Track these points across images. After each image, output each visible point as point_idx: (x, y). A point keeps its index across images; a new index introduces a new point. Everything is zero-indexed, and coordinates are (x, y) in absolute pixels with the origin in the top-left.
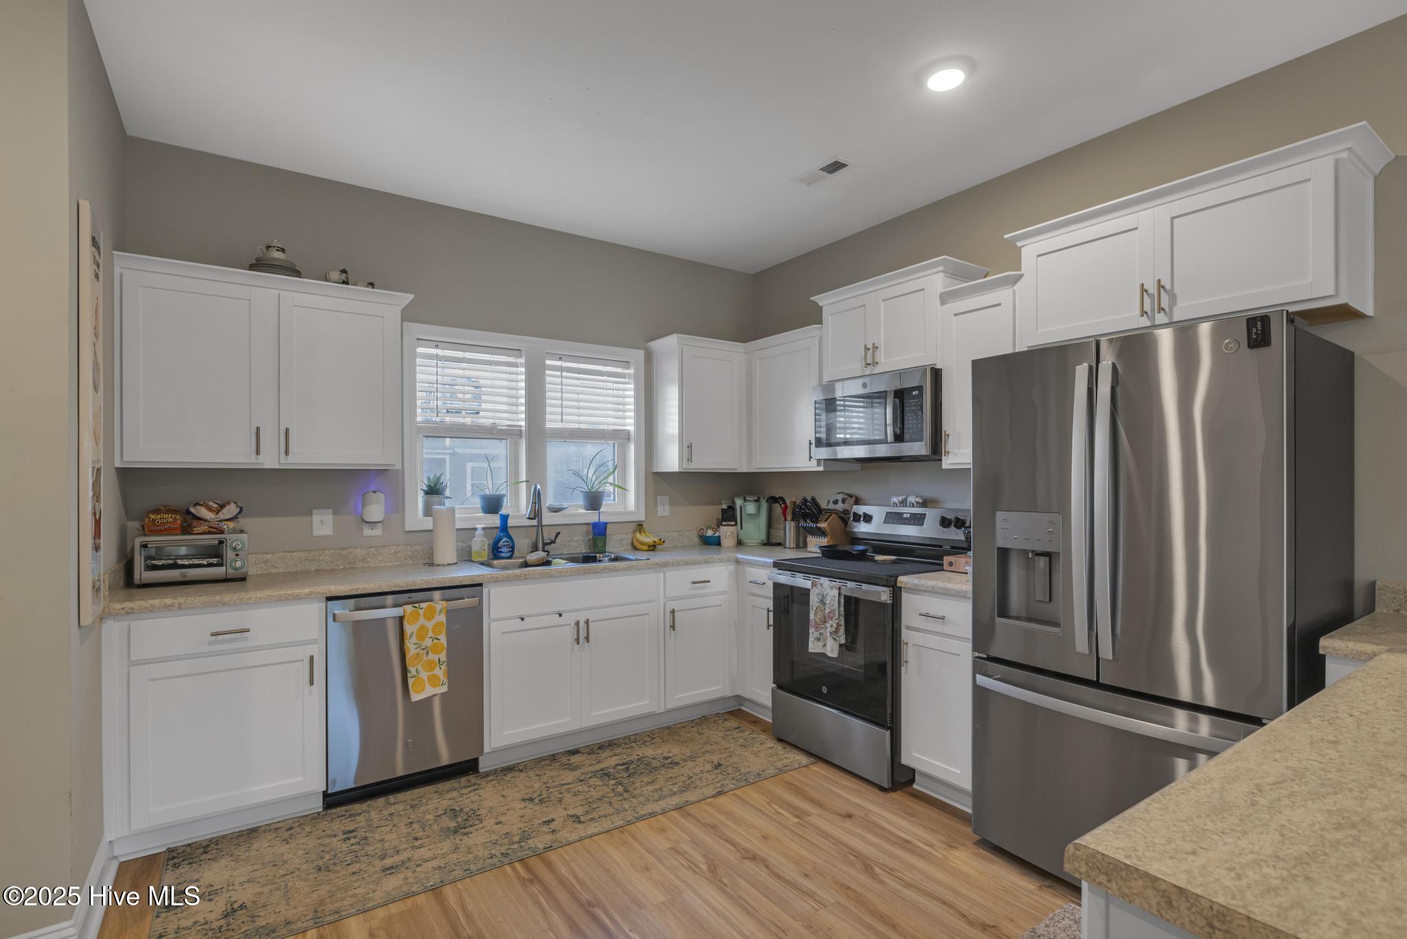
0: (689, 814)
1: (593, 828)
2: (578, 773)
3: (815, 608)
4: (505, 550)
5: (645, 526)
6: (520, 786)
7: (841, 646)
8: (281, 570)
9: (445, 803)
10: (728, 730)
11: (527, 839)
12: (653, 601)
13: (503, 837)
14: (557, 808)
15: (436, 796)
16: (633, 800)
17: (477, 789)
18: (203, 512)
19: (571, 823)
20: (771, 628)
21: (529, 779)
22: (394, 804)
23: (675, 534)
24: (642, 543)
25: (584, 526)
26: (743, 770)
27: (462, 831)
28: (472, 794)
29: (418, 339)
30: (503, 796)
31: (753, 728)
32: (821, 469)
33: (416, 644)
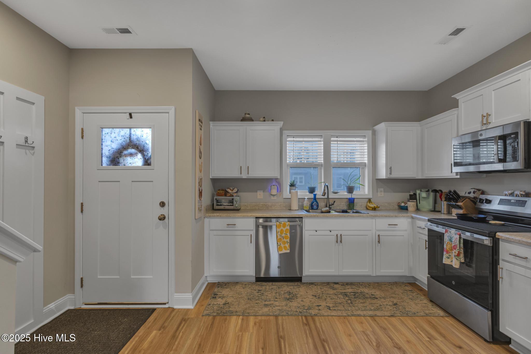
0: (375, 321)
1: (334, 313)
2: (335, 291)
3: (446, 243)
4: (315, 206)
5: (372, 200)
6: (313, 290)
7: (461, 263)
8: (249, 208)
9: (288, 289)
10: (406, 290)
11: (310, 309)
12: (370, 230)
13: (302, 306)
14: (323, 302)
15: (286, 286)
16: (353, 308)
17: (299, 288)
18: (229, 190)
19: (327, 309)
20: (427, 249)
21: (317, 289)
22: (274, 285)
23: (386, 204)
24: (370, 207)
25: (346, 199)
26: (407, 309)
27: (290, 300)
28: (297, 289)
29: (287, 136)
30: (307, 292)
31: (419, 292)
32: (458, 177)
33: (280, 235)
